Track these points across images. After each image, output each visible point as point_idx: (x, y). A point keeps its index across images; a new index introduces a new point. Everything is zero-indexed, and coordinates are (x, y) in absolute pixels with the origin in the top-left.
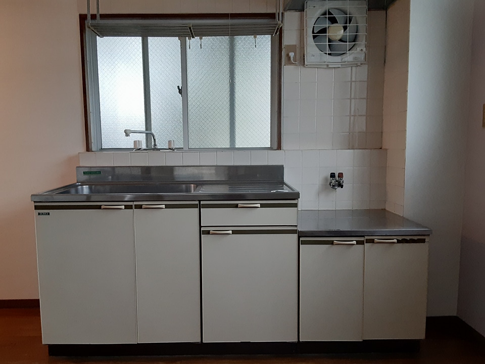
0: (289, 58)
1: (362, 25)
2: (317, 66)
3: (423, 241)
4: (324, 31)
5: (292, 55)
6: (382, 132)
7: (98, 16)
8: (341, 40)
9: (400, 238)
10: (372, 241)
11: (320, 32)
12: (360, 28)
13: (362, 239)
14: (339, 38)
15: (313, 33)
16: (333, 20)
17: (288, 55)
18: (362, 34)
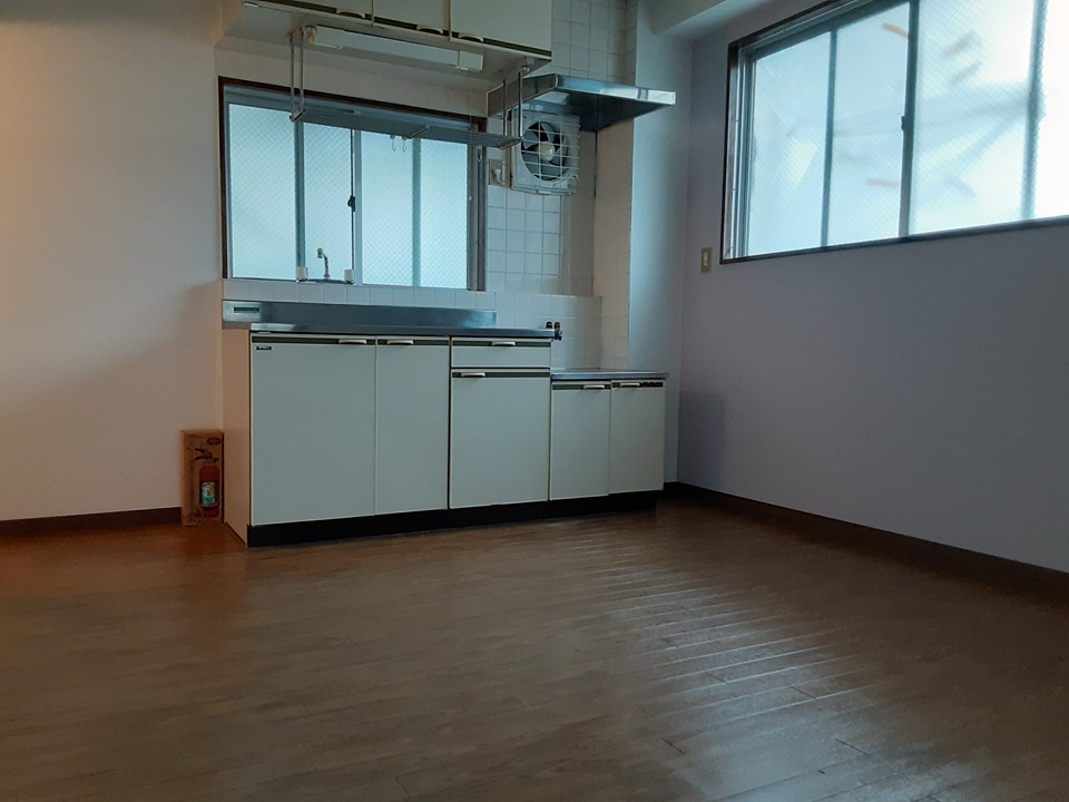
0: (495, 176)
1: (574, 147)
2: (526, 190)
3: (660, 385)
4: (534, 148)
5: (498, 172)
6: (592, 278)
7: (302, 92)
8: (551, 162)
9: (642, 381)
10: (617, 385)
11: (529, 149)
12: (571, 151)
13: (608, 383)
14: (550, 159)
15: (523, 148)
16: (544, 138)
17: (493, 172)
18: (574, 157)
